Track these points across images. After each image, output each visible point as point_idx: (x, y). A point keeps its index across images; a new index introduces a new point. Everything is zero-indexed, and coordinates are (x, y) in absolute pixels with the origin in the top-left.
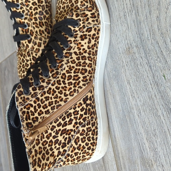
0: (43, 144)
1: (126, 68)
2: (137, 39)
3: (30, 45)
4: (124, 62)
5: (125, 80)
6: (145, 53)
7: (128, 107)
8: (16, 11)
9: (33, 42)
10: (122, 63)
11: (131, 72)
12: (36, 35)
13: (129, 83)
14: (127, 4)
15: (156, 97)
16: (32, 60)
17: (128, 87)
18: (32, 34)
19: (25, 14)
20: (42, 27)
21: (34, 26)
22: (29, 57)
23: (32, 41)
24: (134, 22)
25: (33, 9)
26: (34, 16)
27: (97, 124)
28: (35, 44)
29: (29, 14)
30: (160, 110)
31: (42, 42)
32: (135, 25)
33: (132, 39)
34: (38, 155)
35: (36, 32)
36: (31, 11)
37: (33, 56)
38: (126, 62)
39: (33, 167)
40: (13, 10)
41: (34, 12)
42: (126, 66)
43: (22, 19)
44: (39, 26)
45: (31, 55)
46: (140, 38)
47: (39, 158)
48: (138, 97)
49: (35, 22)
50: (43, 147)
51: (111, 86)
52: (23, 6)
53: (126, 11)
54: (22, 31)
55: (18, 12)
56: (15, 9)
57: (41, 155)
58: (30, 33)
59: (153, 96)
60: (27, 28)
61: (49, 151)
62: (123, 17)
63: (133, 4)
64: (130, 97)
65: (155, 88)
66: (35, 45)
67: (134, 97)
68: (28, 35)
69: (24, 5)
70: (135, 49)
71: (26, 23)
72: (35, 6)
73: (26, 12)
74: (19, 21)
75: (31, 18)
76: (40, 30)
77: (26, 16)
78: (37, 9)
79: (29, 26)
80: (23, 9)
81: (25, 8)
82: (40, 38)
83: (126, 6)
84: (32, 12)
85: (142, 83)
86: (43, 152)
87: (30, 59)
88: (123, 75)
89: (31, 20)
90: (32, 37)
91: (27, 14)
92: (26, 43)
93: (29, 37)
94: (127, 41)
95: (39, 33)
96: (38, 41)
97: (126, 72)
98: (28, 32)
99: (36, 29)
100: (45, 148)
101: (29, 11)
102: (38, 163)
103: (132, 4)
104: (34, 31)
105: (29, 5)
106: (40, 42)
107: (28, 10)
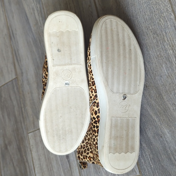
0: (86, 143)
27: (97, 141)
34: (82, 149)
39: (78, 154)
47: (82, 151)
50: (86, 145)
57: (84, 149)
61: (90, 149)
86: (85, 148)
100: (87, 146)
102: (81, 153)
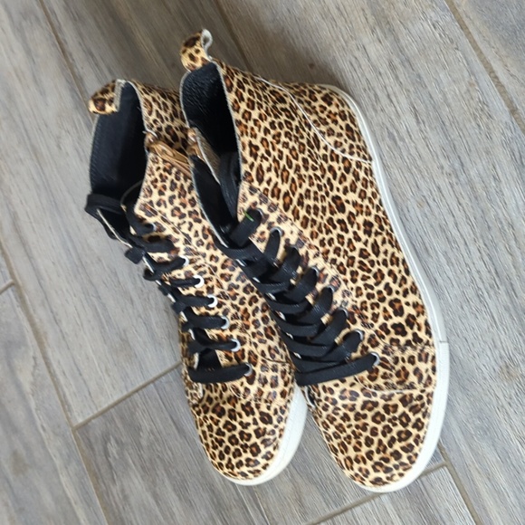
1: (510, 411)
3: (254, 388)
4: (502, 398)
5: (512, 436)
8: (207, 314)
9: (260, 379)
10: (494, 400)
12: (263, 361)
14: (478, 272)
16: (259, 421)
18: (253, 360)
19: (229, 316)
20: (272, 339)
21: (256, 340)
22: (251, 417)
23: (257, 377)
24: (507, 309)
25: (247, 302)
26: (252, 318)
28: (264, 382)
29: (239, 314)
31: (279, 374)
32: (511, 315)
33: (511, 347)
35: (263, 354)
36: (242, 307)
37: (261, 413)
38: (504, 396)
40: (196, 312)
41: (250, 310)
42: (507, 406)
43: (223, 330)
44: (265, 338)
45: (255, 410)
49: (255, 331)
51: (476, 454)
52: (224, 301)
53: (481, 286)
54: (227, 357)
55: (213, 316)
56: (203, 310)
58: (249, 359)
60: (239, 347)
62: (476, 298)
63: (497, 273)
66: (263, 386)
68: (244, 364)
69: (226, 298)
71: (235, 337)
72: (252, 294)
73: (233, 311)
74: (217, 335)
75: (246, 323)
76: (270, 348)
77: (233, 322)
78: (256, 301)
79: (243, 343)
80: (224, 307)
81: (228, 303)
82: (273, 366)
83: (478, 276)
84: (246, 310)
87: (255, 420)
88: (505, 425)
89: (248, 327)
90: (254, 368)
91: (235, 317)
92: (242, 384)
93: (247, 369)
94: (497, 352)
95: (268, 356)
96: (269, 375)
97: (510, 418)
98: (243, 357)
99: (262, 347)
101: (238, 309)
103: (493, 271)
104: (257, 352)
105: (238, 294)
106: (274, 374)
107: (236, 306)
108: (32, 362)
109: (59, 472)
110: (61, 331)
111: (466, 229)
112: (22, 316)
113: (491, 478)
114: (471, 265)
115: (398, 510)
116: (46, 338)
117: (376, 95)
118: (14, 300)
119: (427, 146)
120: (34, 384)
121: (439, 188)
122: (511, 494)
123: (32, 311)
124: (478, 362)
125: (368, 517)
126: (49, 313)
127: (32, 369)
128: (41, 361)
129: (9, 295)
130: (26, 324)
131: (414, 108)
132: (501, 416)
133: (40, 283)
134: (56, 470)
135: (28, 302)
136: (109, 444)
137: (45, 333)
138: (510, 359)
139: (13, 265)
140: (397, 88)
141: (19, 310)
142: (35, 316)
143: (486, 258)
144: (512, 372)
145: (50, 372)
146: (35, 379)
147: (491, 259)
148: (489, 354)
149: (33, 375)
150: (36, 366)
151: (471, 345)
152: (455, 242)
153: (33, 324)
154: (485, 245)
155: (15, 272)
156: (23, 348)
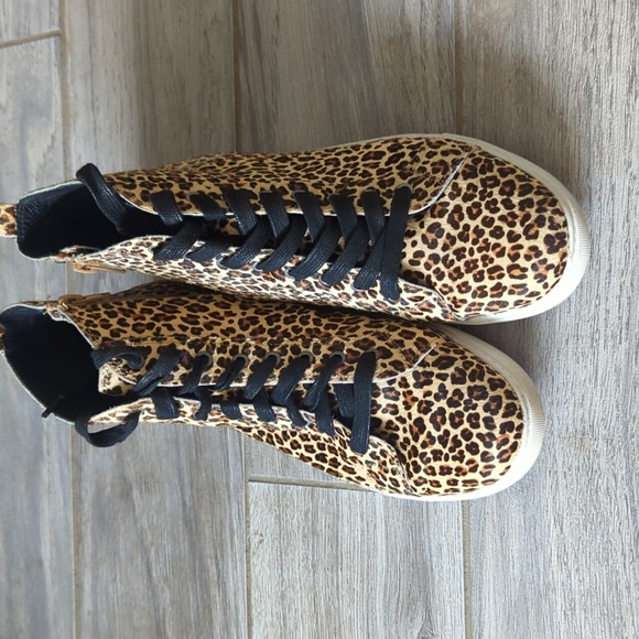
1: (562, 481)
2: (614, 420)
4: (560, 463)
5: (550, 508)
6: (629, 471)
7: (542, 581)
10: (550, 460)
11: (573, 497)
13: (559, 522)
14: (607, 311)
15: (629, 592)
17: (554, 532)
24: (618, 371)
30: (631, 627)
32: (618, 380)
33: (599, 415)
38: (564, 464)
42: (561, 475)
46: (626, 425)
48: (578, 570)
53: (602, 330)
59: (622, 587)
62: (589, 340)
63: (628, 324)
64: (554, 558)
65: (634, 569)
67: (566, 564)
70: (602, 446)
83: (604, 316)
85: (598, 541)
88: (547, 494)
94: (581, 411)
97: (557, 489)
103: (624, 320)
108: (49, 142)
109: (37, 281)
110: (95, 122)
111: (618, 253)
112: (56, 79)
113: (504, 538)
114: (603, 300)
115: (387, 517)
116: (75, 121)
117: (595, 26)
118: (53, 56)
119: (626, 127)
120: (42, 167)
121: (613, 187)
122: (517, 566)
123: (69, 80)
124: (553, 411)
125: (352, 506)
126: (89, 93)
127: (46, 149)
128: (59, 145)
129: (49, 45)
130: (57, 92)
131: (634, 69)
132: (549, 481)
133: (90, 51)
134: (33, 278)
135: (69, 67)
136: (102, 281)
137: (76, 114)
138: (592, 426)
139: (66, 11)
140: (626, 32)
141: (55, 70)
142: (71, 87)
143: (624, 301)
144: (586, 441)
145: (65, 163)
146: (45, 163)
147: (629, 304)
148: (571, 408)
149: (45, 156)
150: (51, 147)
151: (555, 388)
152: (599, 262)
153: (65, 96)
154: (632, 285)
155: (66, 21)
156: (44, 119)
